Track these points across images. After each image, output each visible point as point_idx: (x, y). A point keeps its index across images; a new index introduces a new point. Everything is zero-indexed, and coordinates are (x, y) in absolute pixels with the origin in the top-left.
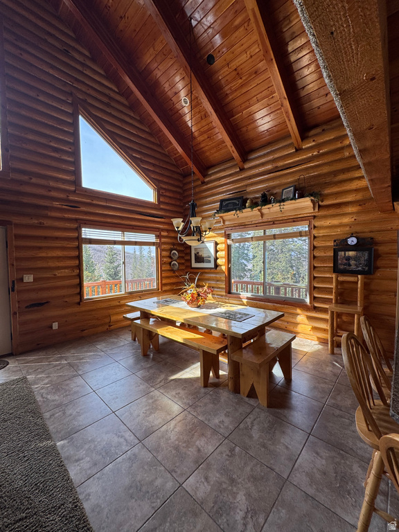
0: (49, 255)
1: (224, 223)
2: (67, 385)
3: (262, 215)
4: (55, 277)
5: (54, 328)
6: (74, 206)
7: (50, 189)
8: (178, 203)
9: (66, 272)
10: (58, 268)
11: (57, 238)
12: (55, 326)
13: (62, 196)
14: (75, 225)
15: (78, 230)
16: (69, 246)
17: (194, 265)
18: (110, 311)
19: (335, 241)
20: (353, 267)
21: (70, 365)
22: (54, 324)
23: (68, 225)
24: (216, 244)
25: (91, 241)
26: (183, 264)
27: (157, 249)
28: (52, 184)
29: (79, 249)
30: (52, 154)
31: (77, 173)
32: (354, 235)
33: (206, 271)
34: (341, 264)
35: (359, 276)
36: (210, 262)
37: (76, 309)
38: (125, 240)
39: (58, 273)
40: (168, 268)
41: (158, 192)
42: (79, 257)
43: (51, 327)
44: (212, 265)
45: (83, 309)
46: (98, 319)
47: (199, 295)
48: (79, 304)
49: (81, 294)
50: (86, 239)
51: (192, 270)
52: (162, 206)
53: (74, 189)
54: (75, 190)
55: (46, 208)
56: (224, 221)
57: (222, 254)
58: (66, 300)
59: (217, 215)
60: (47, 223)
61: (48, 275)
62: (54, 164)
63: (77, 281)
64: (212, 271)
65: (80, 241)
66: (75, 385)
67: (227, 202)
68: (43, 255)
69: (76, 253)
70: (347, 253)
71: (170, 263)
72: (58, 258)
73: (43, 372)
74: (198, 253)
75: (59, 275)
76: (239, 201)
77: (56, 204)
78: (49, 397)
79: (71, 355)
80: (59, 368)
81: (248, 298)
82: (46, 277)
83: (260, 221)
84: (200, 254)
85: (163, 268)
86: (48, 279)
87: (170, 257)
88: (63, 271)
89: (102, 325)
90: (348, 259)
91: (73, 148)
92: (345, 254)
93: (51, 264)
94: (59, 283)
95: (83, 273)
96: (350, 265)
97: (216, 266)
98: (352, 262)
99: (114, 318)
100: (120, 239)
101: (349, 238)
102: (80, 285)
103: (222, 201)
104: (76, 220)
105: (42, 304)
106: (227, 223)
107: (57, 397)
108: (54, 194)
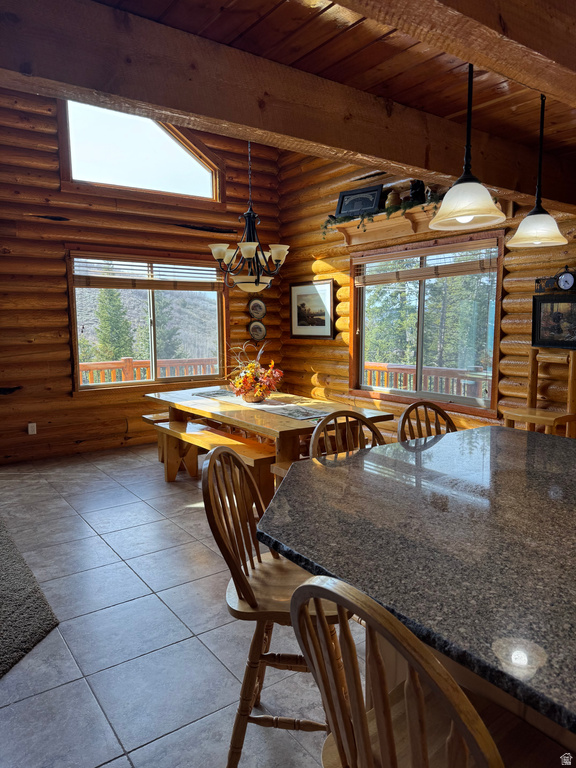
0: (20, 307)
1: (349, 242)
2: (44, 506)
3: (415, 225)
4: (31, 347)
5: (30, 432)
6: (58, 217)
7: (17, 189)
8: (267, 198)
9: (47, 338)
10: (36, 330)
11: (31, 277)
12: (32, 429)
13: (37, 199)
14: (60, 253)
15: (67, 261)
16: (50, 290)
17: (298, 330)
18: (128, 412)
19: (537, 281)
20: (566, 335)
21: (51, 485)
22: (30, 425)
23: (49, 253)
24: (336, 286)
25: (89, 282)
26: (276, 328)
27: (220, 296)
28: (21, 179)
29: (69, 296)
30: (21, 125)
31: (62, 155)
32: (571, 269)
33: (318, 342)
34: (546, 329)
35: (571, 353)
36: (322, 323)
37: (66, 404)
38: (156, 278)
39: (36, 339)
40: (244, 336)
41: (222, 177)
42: (70, 311)
43: (26, 430)
44: (326, 330)
45: (78, 403)
46: (104, 424)
47: (256, 379)
48: (70, 394)
49: (73, 376)
50: (80, 277)
51: (293, 341)
52: (229, 208)
53: (57, 185)
54: (60, 187)
55: (12, 223)
56: (349, 239)
57: (345, 308)
58: (49, 385)
59: (329, 226)
60: (16, 250)
61: (19, 341)
62: (23, 142)
63: (66, 354)
64: (328, 342)
65: (70, 281)
66: (53, 506)
67: (352, 198)
68: (10, 306)
69: (63, 304)
70: (555, 305)
71: (247, 326)
72: (35, 312)
73: (11, 490)
74: (303, 305)
75: (37, 342)
76: (373, 195)
77: (29, 216)
78: (17, 515)
79: (56, 474)
80: (35, 487)
81: (384, 397)
82: (15, 345)
83: (413, 238)
84: (307, 307)
85: (232, 336)
86: (19, 348)
87: (247, 313)
88: (42, 334)
89: (113, 435)
90: (558, 317)
91: (54, 109)
92: (552, 309)
93: (24, 322)
94: (37, 356)
95: (76, 339)
96: (560, 331)
97: (335, 332)
98: (565, 325)
99: (133, 425)
100: (146, 278)
101: (561, 274)
102: (72, 361)
103: (343, 196)
104: (63, 243)
105: (11, 391)
106: (354, 242)
107: (28, 516)
108: (24, 198)
